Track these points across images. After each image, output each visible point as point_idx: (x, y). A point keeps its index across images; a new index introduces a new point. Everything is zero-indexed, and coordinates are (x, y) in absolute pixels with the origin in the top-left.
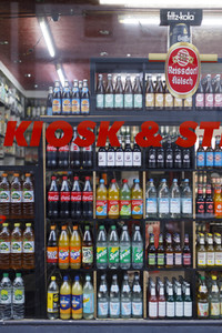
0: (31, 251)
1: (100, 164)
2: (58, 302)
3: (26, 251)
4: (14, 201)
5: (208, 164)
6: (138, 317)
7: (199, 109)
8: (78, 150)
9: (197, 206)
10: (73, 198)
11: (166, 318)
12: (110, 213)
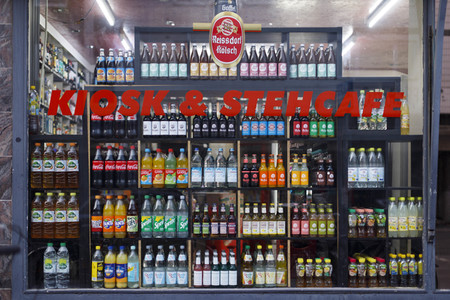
0: (75, 219)
1: (145, 133)
2: (103, 272)
3: (70, 220)
4: (58, 170)
5: (253, 133)
6: (182, 286)
7: (244, 79)
8: (123, 119)
9: (242, 175)
10: (118, 167)
11: (211, 286)
12: (155, 182)
